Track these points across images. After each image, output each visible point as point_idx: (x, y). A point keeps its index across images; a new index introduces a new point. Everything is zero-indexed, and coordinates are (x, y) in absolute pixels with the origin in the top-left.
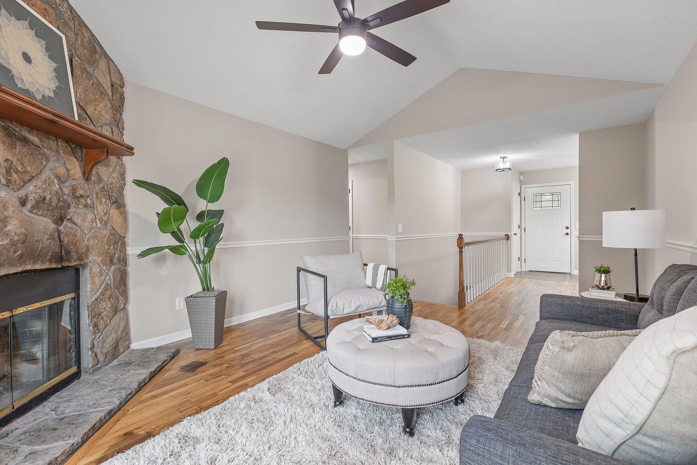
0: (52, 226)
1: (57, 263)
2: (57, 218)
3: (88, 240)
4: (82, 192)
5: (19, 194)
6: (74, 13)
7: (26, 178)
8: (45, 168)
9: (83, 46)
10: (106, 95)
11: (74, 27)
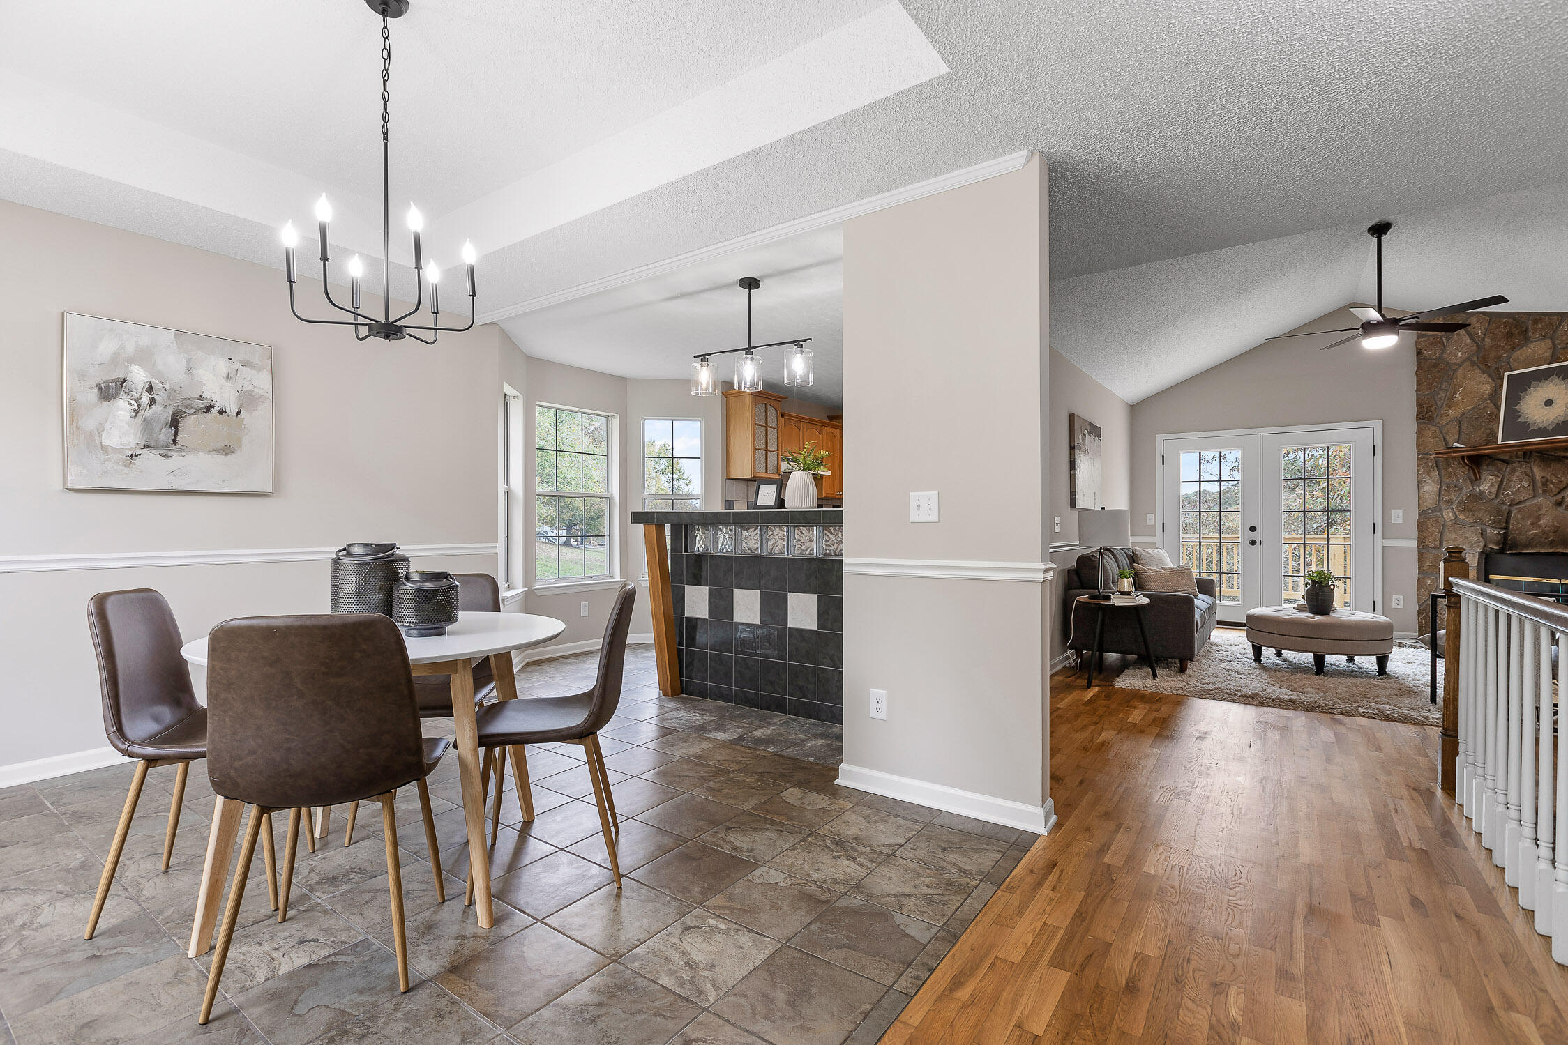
5: (1555, 498)
7: (1562, 486)
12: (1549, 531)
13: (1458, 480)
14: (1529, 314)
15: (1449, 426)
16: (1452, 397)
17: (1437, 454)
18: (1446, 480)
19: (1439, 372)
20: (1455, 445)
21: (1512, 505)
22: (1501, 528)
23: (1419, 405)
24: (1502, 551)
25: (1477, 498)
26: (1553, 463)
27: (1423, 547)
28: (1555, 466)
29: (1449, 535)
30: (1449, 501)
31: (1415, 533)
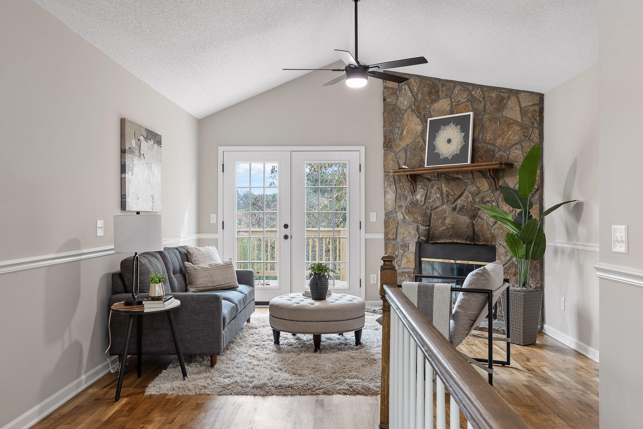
0: (468, 221)
1: (470, 241)
2: (471, 216)
3: (494, 230)
4: (488, 199)
5: (452, 206)
6: (485, 89)
7: (456, 197)
8: (465, 190)
9: (491, 104)
10: (514, 123)
11: (484, 98)
12: (450, 227)
13: (405, 191)
14: (439, 80)
15: (400, 153)
16: (402, 133)
17: (394, 172)
18: (399, 191)
19: (395, 114)
20: (404, 167)
21: (431, 210)
22: (426, 226)
23: (385, 137)
24: (427, 242)
25: (414, 204)
26: (451, 182)
27: (387, 239)
28: (452, 184)
29: (401, 230)
30: (400, 206)
31: (383, 229)
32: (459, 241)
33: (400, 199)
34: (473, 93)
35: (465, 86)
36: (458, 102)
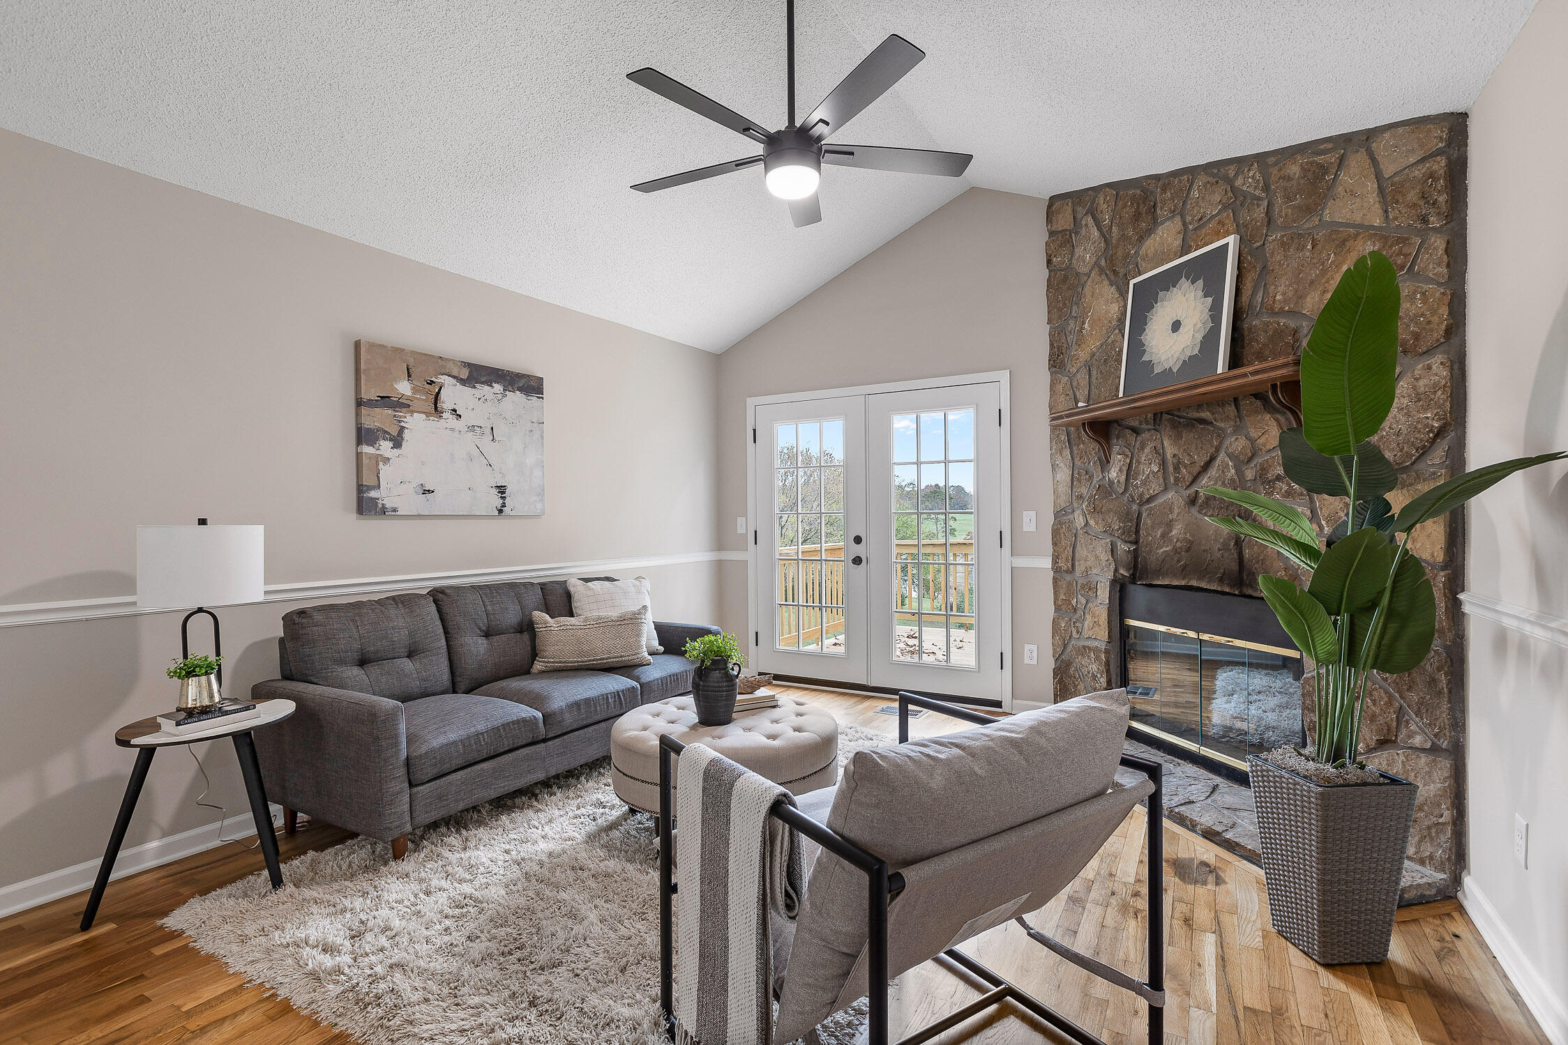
0: (1226, 530)
1: (1230, 585)
4: (1279, 471)
5: (1188, 492)
6: (1271, 160)
7: (1196, 470)
8: (1218, 450)
9: (1288, 198)
10: (1357, 234)
11: (1266, 188)
12: (1181, 548)
13: (1089, 462)
14: (1157, 177)
15: (1079, 376)
16: (1082, 328)
18: (1078, 463)
19: (1069, 288)
20: (1081, 404)
21: (1141, 504)
22: (1130, 542)
23: (1051, 345)
24: (1133, 579)
25: (1105, 490)
26: (1185, 431)
27: (1056, 569)
28: (1187, 436)
29: (1081, 552)
30: (1080, 497)
31: (1049, 548)
32: (1204, 585)
33: (1079, 481)
34: (1239, 182)
35: (1217, 171)
36: (1200, 219)
